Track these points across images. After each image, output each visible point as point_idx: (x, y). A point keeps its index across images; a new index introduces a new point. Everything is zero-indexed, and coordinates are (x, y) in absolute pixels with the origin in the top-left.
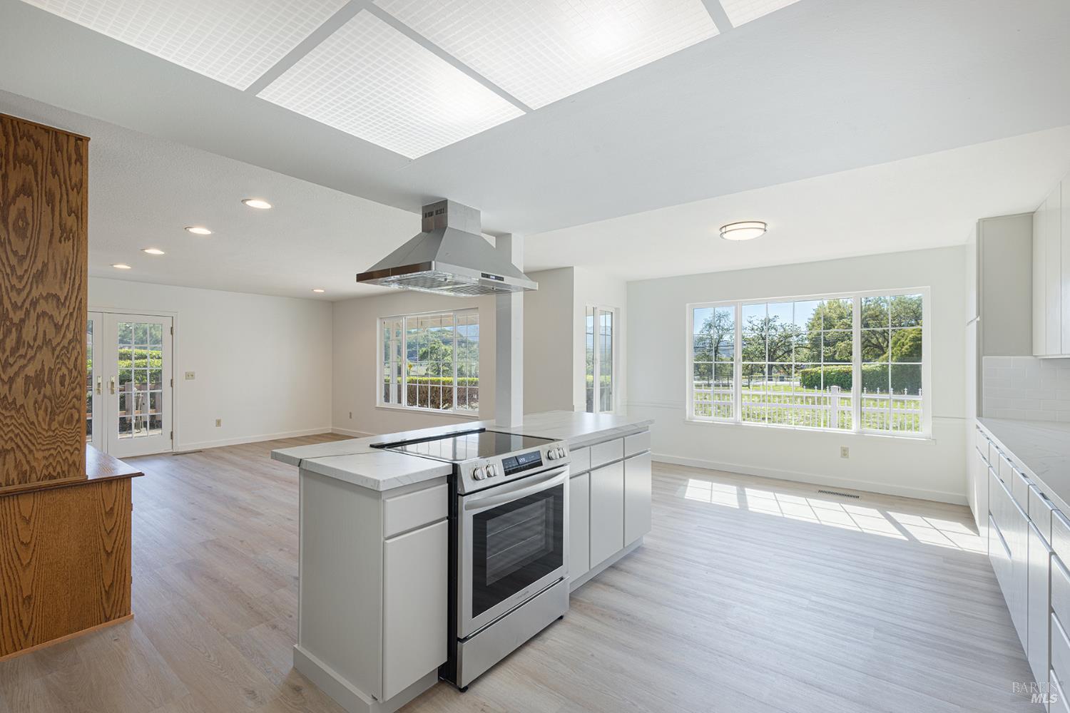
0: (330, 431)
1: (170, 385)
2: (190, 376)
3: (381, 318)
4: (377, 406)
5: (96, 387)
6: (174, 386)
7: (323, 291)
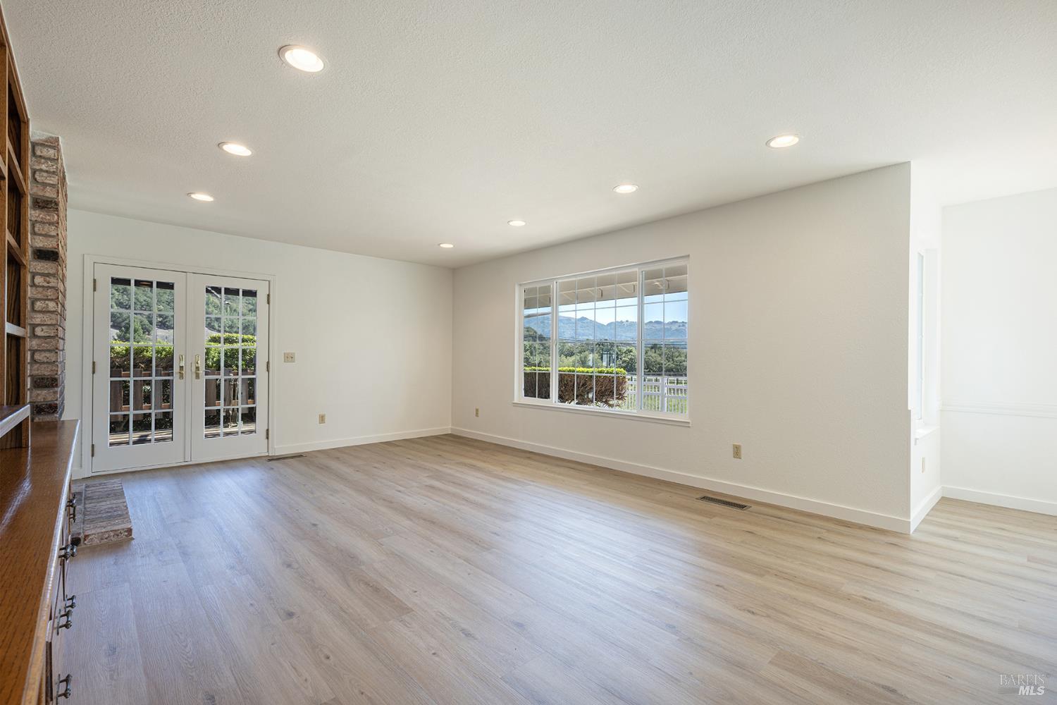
0: (450, 432)
1: (266, 368)
2: (289, 358)
3: (520, 285)
4: (516, 401)
5: (178, 370)
6: (271, 370)
7: (452, 246)
